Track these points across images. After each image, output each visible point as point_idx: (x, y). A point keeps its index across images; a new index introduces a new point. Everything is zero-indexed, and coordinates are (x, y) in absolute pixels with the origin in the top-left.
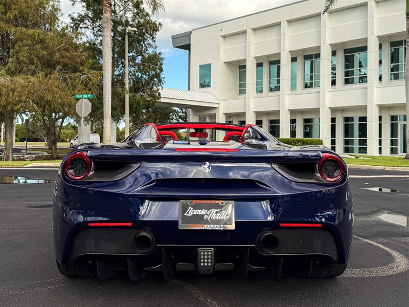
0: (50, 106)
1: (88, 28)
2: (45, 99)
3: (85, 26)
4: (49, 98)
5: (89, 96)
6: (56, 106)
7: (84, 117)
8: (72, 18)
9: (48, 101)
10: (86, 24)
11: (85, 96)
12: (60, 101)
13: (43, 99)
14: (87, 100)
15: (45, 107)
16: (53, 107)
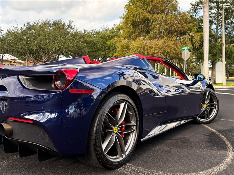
0: (169, 55)
1: (201, 9)
2: (167, 51)
3: (200, 7)
4: (168, 51)
5: (188, 48)
6: (173, 54)
7: (186, 60)
8: (192, 4)
9: (168, 53)
10: (200, 6)
11: (186, 48)
12: (174, 52)
13: (166, 51)
14: (188, 50)
15: (167, 55)
16: (171, 55)
